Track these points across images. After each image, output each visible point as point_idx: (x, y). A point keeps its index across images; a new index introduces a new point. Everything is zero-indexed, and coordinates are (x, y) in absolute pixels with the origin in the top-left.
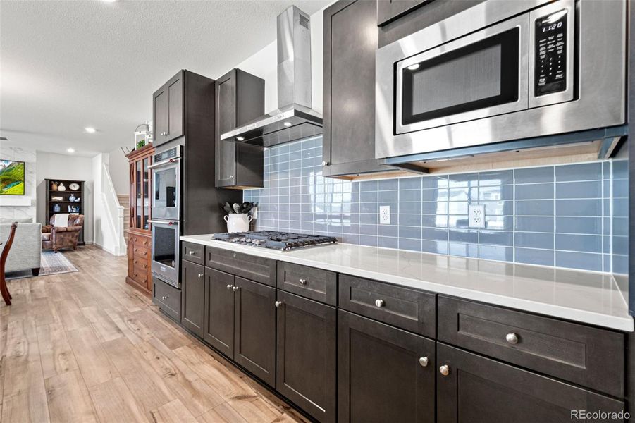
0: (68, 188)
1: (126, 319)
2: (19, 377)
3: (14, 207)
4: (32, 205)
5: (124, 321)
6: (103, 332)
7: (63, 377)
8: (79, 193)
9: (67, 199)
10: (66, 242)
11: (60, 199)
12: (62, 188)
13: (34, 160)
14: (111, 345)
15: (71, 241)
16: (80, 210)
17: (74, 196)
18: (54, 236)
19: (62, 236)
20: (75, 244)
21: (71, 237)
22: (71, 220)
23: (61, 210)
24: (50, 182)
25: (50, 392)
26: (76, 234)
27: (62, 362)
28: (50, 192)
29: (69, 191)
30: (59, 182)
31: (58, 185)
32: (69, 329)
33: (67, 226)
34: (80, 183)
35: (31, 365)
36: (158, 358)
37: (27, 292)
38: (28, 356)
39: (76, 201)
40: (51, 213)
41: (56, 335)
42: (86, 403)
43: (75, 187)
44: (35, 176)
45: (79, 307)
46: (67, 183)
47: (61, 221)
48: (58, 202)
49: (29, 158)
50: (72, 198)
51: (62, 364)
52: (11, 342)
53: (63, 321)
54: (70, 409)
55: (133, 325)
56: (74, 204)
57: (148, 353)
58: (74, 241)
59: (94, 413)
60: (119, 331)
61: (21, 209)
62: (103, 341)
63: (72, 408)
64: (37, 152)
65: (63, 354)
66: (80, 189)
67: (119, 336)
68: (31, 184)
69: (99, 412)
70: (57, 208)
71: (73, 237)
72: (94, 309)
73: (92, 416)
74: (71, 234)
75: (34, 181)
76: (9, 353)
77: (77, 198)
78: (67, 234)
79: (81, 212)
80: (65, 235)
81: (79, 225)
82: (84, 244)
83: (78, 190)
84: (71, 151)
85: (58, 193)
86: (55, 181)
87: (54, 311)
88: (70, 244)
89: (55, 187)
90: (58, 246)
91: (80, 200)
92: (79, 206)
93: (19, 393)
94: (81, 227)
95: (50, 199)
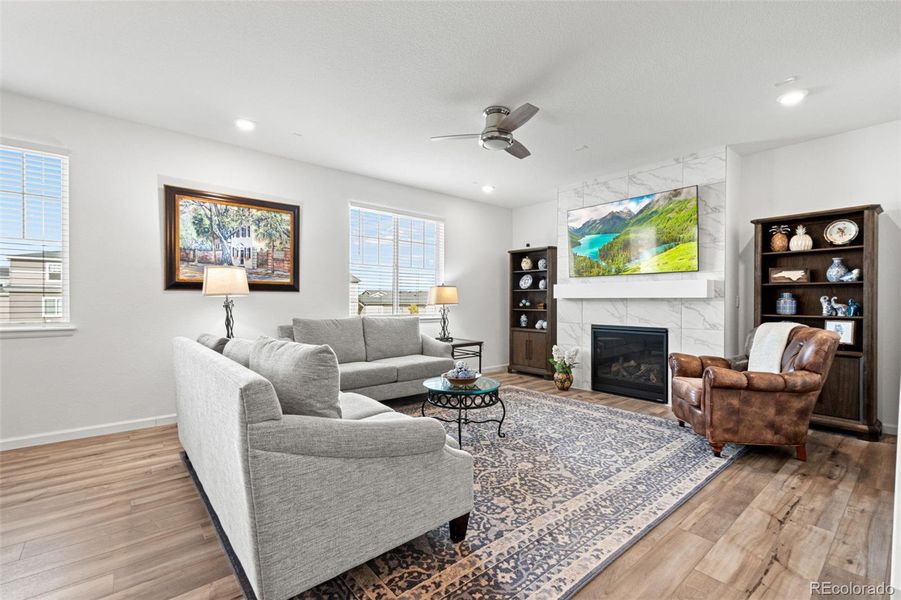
0: (818, 241)
8: (855, 253)
9: (815, 275)
10: (751, 427)
11: (795, 275)
12: (801, 242)
15: (772, 426)
16: (859, 310)
17: (842, 263)
18: (708, 398)
19: (735, 402)
21: (771, 412)
22: (794, 346)
23: (797, 311)
24: (766, 227)
26: (797, 404)
28: (764, 258)
29: (822, 250)
30: (791, 224)
31: (790, 235)
34: (856, 215)
39: (847, 278)
40: (766, 317)
43: (841, 233)
44: (725, 217)
46: (816, 223)
48: (790, 287)
50: (834, 272)
56: (841, 291)
61: (694, 306)
66: (859, 239)
68: (716, 241)
70: (785, 304)
71: (779, 412)
74: (769, 398)
75: (719, 235)
77: (850, 270)
78: (756, 399)
79: (862, 318)
80: (746, 402)
82: (876, 432)
83: (852, 242)
85: (791, 259)
86: (779, 222)
89: (778, 242)
91: (860, 277)
92: (857, 297)
94: (817, 378)
95: (765, 277)
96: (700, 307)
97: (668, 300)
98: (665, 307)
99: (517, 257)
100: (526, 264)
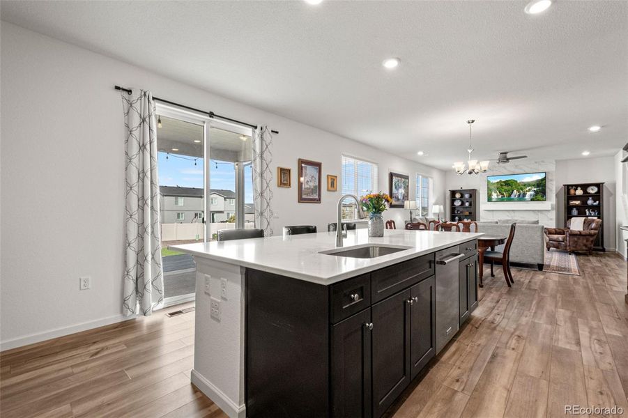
0: (585, 192)
1: (594, 337)
2: (485, 336)
3: (538, 211)
4: (552, 209)
5: (590, 338)
6: (561, 337)
7: (508, 352)
8: (598, 196)
9: (584, 203)
10: (580, 246)
11: (578, 203)
12: (579, 192)
13: (554, 170)
14: (561, 351)
15: (585, 245)
16: (599, 214)
17: (593, 199)
18: (568, 238)
19: (576, 239)
20: (590, 249)
21: (585, 241)
22: (587, 224)
23: (579, 214)
24: (568, 187)
25: (494, 356)
26: (591, 239)
27: (514, 341)
28: (568, 197)
29: (586, 195)
30: (576, 186)
31: (576, 190)
32: (536, 321)
33: (581, 229)
34: (599, 185)
35: (496, 332)
36: (601, 393)
37: (527, 281)
38: (498, 325)
39: (595, 204)
40: (569, 216)
41: (524, 320)
42: (508, 380)
43: (593, 190)
44: (554, 183)
45: (556, 307)
46: (584, 187)
47: (577, 224)
48: (576, 206)
49: (551, 168)
50: (590, 202)
51: (513, 343)
52: (495, 311)
53: (535, 313)
54: (497, 375)
55: (597, 346)
56: (592, 208)
57: (593, 381)
58: (589, 246)
59: (509, 391)
60: (578, 343)
61: (544, 212)
62: (556, 344)
63: (499, 376)
64: (556, 161)
65: (519, 336)
66: (599, 192)
67: (574, 348)
68: (551, 190)
69: (512, 393)
70: (575, 212)
71: (587, 241)
72: (568, 314)
73: (506, 392)
74: (585, 237)
75: (553, 189)
76: (490, 318)
77: (595, 202)
78: (581, 238)
79: (600, 216)
80: (579, 239)
81: (595, 229)
82: (604, 250)
83: (596, 193)
84: (586, 154)
85: (576, 197)
86: (572, 186)
87: (534, 302)
88: (584, 248)
89: (572, 192)
90: (572, 248)
91: (599, 203)
92: (598, 210)
93: (479, 345)
94: (597, 231)
95: (568, 203)
96: (546, 213)
97: (533, 211)
99: (453, 193)
100: (458, 196)
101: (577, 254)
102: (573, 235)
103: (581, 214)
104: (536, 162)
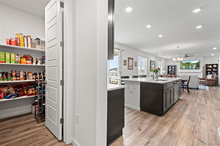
0: (212, 67)
3: (197, 72)
4: (201, 72)
8: (217, 68)
9: (212, 70)
11: (210, 70)
12: (210, 67)
13: (202, 59)
15: (212, 83)
16: (217, 73)
17: (215, 69)
18: (206, 81)
19: (209, 81)
22: (213, 77)
23: (210, 73)
24: (207, 65)
26: (214, 81)
28: (207, 68)
29: (213, 68)
30: (210, 65)
31: (209, 66)
33: (211, 78)
34: (217, 65)
39: (215, 70)
40: (207, 74)
41: (193, 99)
43: (215, 66)
44: (202, 64)
46: (212, 65)
47: (209, 77)
50: (214, 70)
55: (211, 104)
56: (215, 72)
58: (213, 83)
61: (199, 73)
62: (201, 103)
64: (203, 57)
66: (217, 67)
70: (209, 73)
71: (212, 82)
75: (202, 65)
77: (216, 70)
78: (211, 81)
80: (210, 81)
81: (215, 78)
82: (218, 85)
83: (216, 67)
84: (213, 55)
85: (209, 68)
86: (208, 65)
88: (211, 84)
89: (208, 66)
90: (208, 84)
91: (217, 70)
92: (217, 72)
94: (215, 79)
95: (207, 70)
97: (195, 72)
98: (195, 73)
99: (169, 66)
100: (170, 67)
101: (209, 86)
102: (208, 80)
103: (211, 73)
104: (196, 57)
